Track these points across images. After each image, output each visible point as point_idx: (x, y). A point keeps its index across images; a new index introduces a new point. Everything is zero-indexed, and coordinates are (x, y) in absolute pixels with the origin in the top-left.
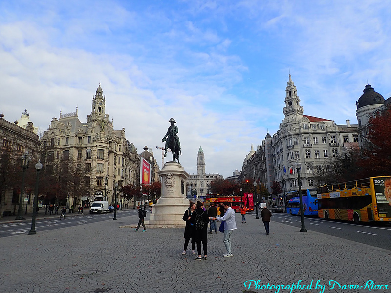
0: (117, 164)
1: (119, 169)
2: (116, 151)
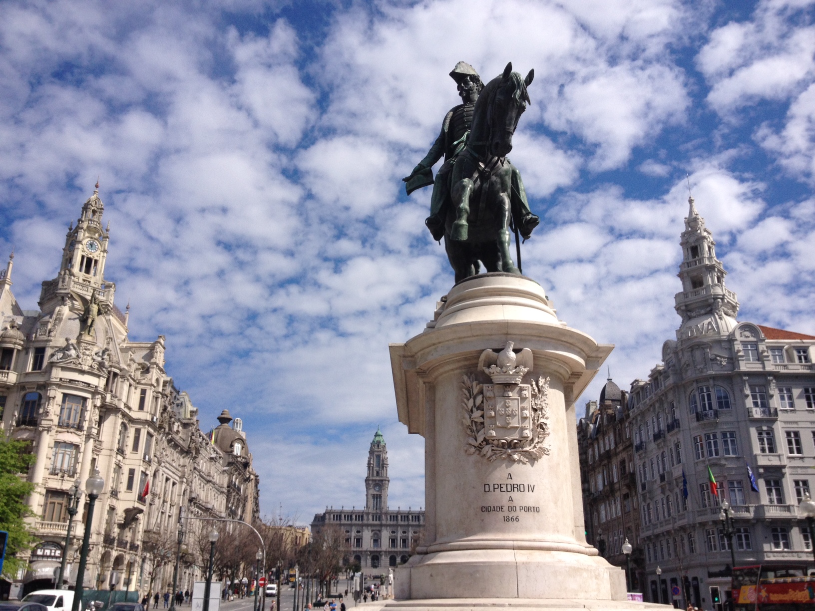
0: (129, 450)
1: (132, 472)
2: (130, 409)
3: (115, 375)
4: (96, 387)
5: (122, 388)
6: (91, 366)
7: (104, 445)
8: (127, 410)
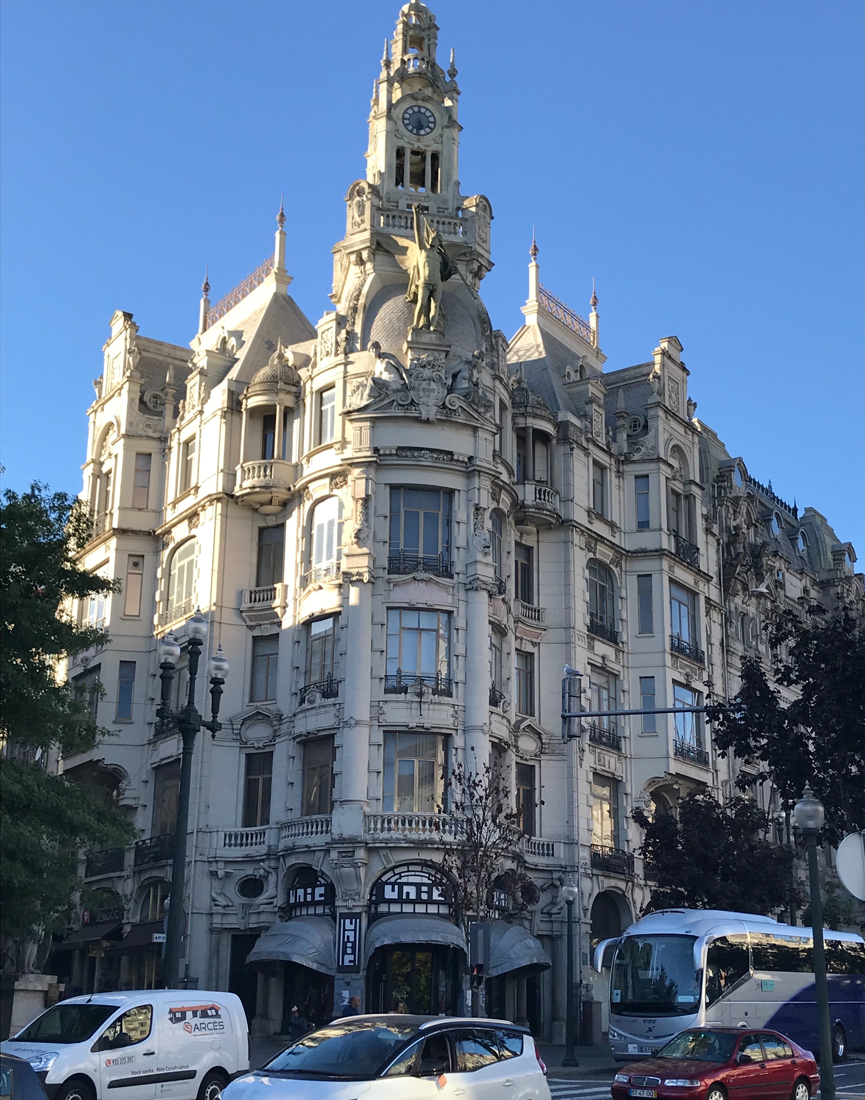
0: (628, 629)
2: (612, 525)
3: (542, 437)
4: (470, 458)
5: (568, 470)
6: (444, 406)
7: (548, 619)
8: (600, 528)
